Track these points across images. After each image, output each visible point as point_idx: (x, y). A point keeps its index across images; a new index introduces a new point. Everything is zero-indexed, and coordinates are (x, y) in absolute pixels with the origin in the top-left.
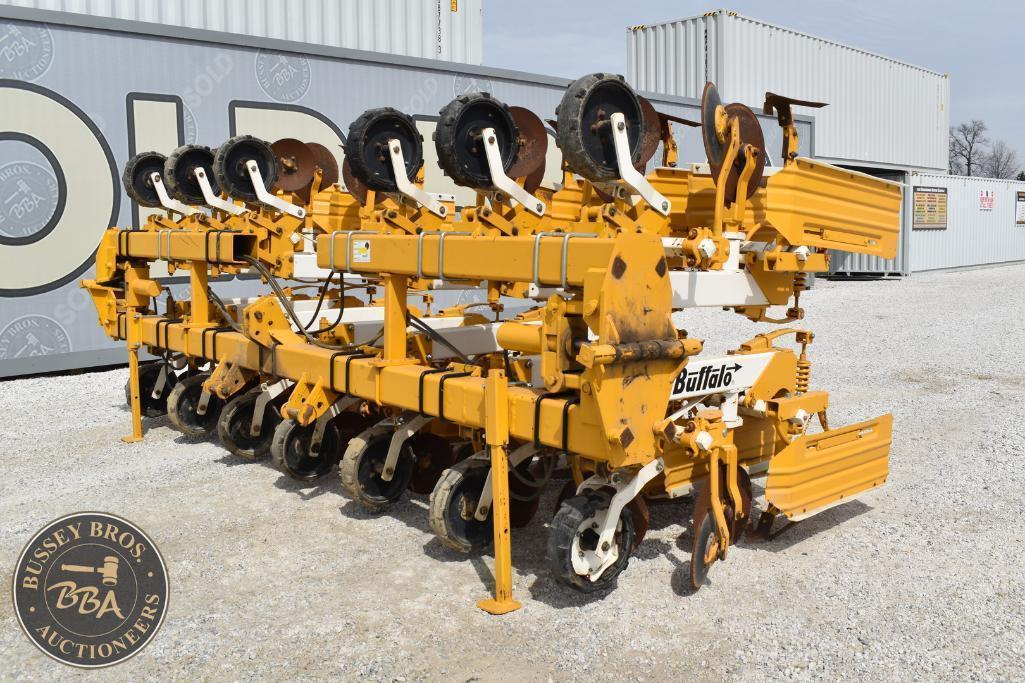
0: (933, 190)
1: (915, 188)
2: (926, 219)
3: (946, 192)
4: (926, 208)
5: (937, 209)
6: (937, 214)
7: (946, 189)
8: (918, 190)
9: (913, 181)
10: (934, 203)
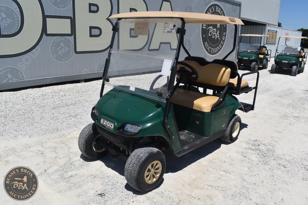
0: (273, 31)
1: (268, 30)
2: (270, 40)
3: (277, 32)
4: (271, 37)
5: (274, 37)
6: (274, 39)
7: (277, 31)
8: (269, 31)
9: (268, 28)
10: (273, 36)
